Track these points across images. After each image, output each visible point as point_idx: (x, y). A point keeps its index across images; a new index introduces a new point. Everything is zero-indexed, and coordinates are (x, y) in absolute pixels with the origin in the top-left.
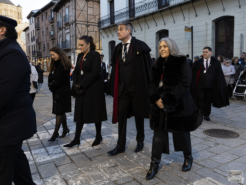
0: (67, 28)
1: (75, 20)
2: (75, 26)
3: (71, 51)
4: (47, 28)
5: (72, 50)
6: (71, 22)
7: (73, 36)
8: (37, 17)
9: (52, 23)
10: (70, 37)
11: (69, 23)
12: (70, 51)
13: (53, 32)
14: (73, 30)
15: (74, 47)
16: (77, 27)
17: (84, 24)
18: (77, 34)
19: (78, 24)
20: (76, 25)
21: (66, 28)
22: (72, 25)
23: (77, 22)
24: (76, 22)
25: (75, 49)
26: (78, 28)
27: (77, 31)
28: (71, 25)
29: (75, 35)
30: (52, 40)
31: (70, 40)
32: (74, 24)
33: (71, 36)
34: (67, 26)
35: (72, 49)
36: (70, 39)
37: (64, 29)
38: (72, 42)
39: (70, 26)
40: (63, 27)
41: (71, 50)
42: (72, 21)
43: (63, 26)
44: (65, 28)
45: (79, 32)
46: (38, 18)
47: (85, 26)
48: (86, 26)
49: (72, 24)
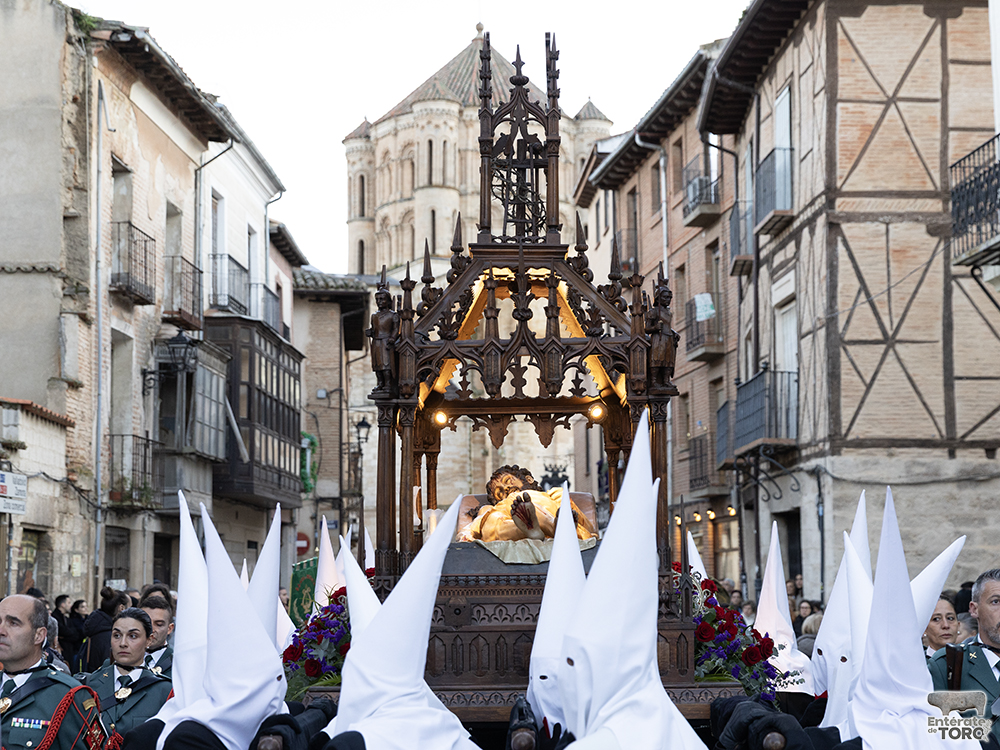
0: (782, 265)
1: (832, 192)
2: (831, 244)
3: (800, 459)
4: (681, 269)
5: (808, 458)
6: (806, 208)
7: (813, 332)
8: (628, 187)
9: (706, 222)
10: (801, 337)
11: (792, 219)
12: (795, 461)
13: (708, 297)
14: (816, 280)
15: (823, 432)
16: (841, 248)
17: (913, 217)
18: (840, 306)
19: (850, 218)
20: (833, 227)
21: (778, 259)
22: (812, 232)
23: (842, 205)
24: (839, 201)
25: (824, 441)
26: (856, 256)
27: (847, 281)
28: (806, 231)
29: (831, 321)
30: (706, 369)
31: (796, 370)
32: (821, 221)
33: (805, 330)
34: (782, 246)
35: (809, 445)
36: (799, 355)
37: (764, 270)
38: (811, 387)
39: (798, 246)
40: (758, 251)
41: (804, 453)
42: (812, 203)
43: (761, 244)
44: (769, 260)
45: (864, 287)
46: (633, 192)
47: (918, 233)
48: (932, 232)
49: (811, 222)
